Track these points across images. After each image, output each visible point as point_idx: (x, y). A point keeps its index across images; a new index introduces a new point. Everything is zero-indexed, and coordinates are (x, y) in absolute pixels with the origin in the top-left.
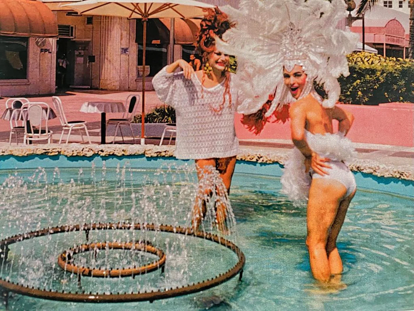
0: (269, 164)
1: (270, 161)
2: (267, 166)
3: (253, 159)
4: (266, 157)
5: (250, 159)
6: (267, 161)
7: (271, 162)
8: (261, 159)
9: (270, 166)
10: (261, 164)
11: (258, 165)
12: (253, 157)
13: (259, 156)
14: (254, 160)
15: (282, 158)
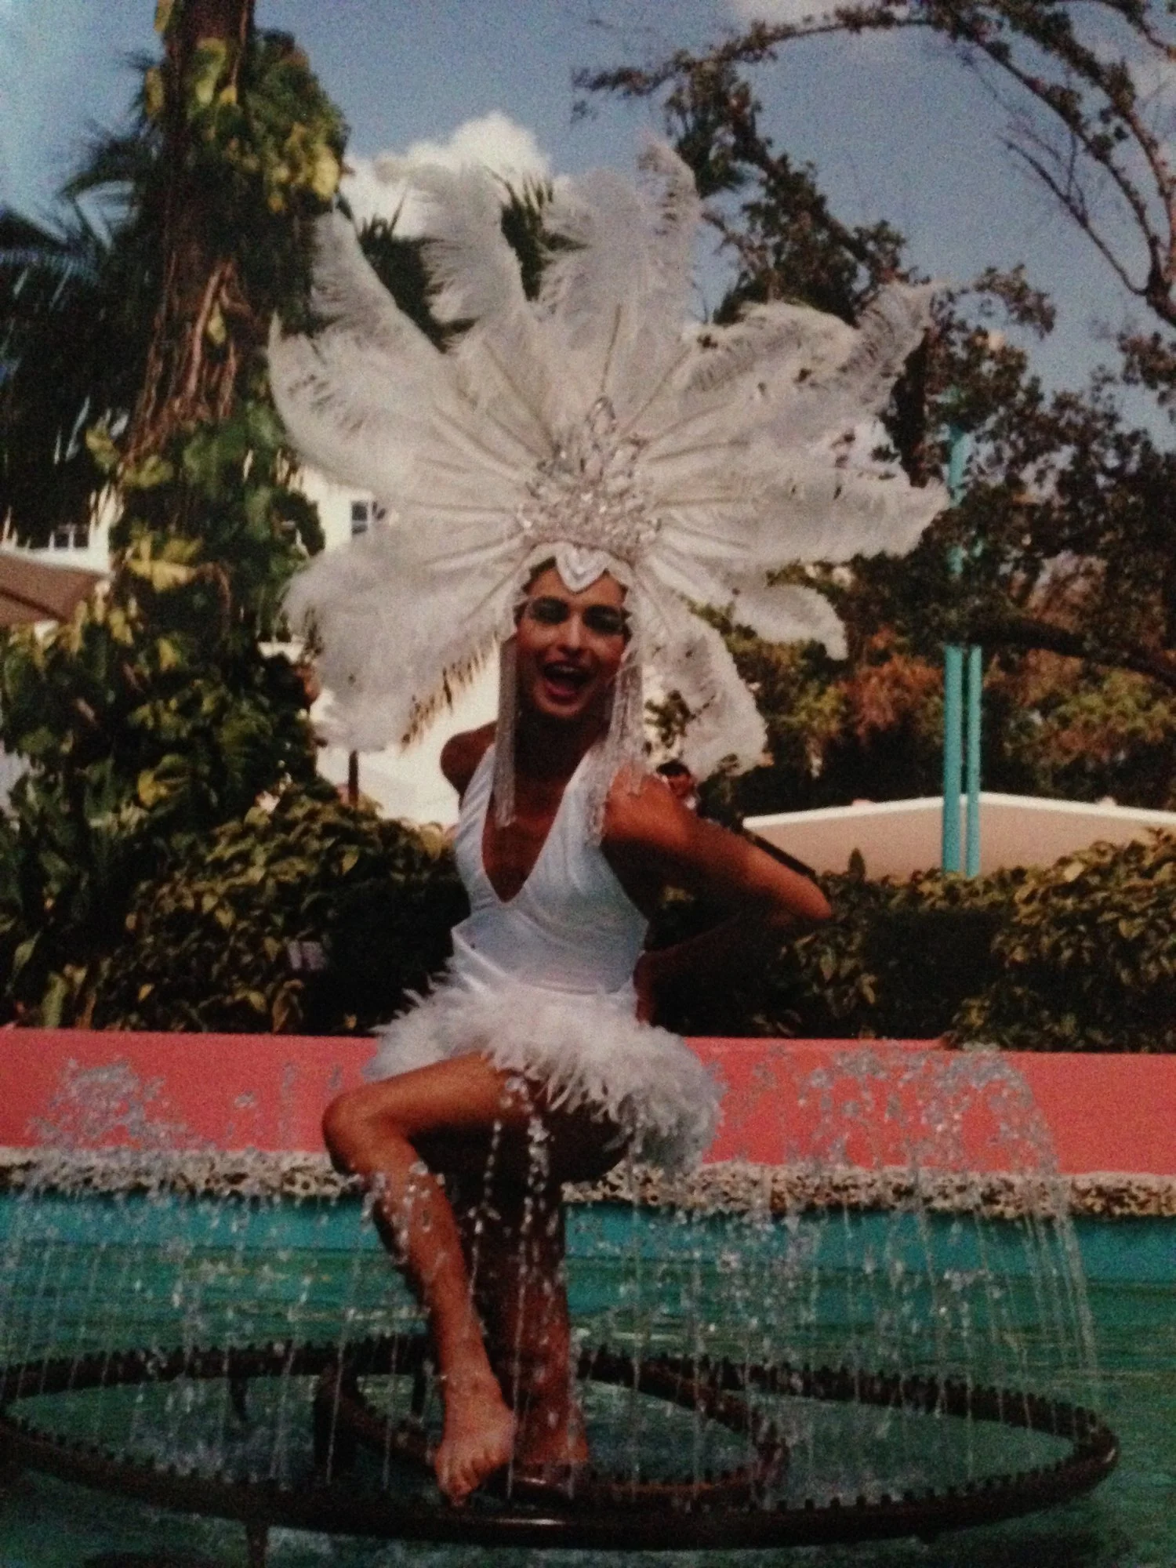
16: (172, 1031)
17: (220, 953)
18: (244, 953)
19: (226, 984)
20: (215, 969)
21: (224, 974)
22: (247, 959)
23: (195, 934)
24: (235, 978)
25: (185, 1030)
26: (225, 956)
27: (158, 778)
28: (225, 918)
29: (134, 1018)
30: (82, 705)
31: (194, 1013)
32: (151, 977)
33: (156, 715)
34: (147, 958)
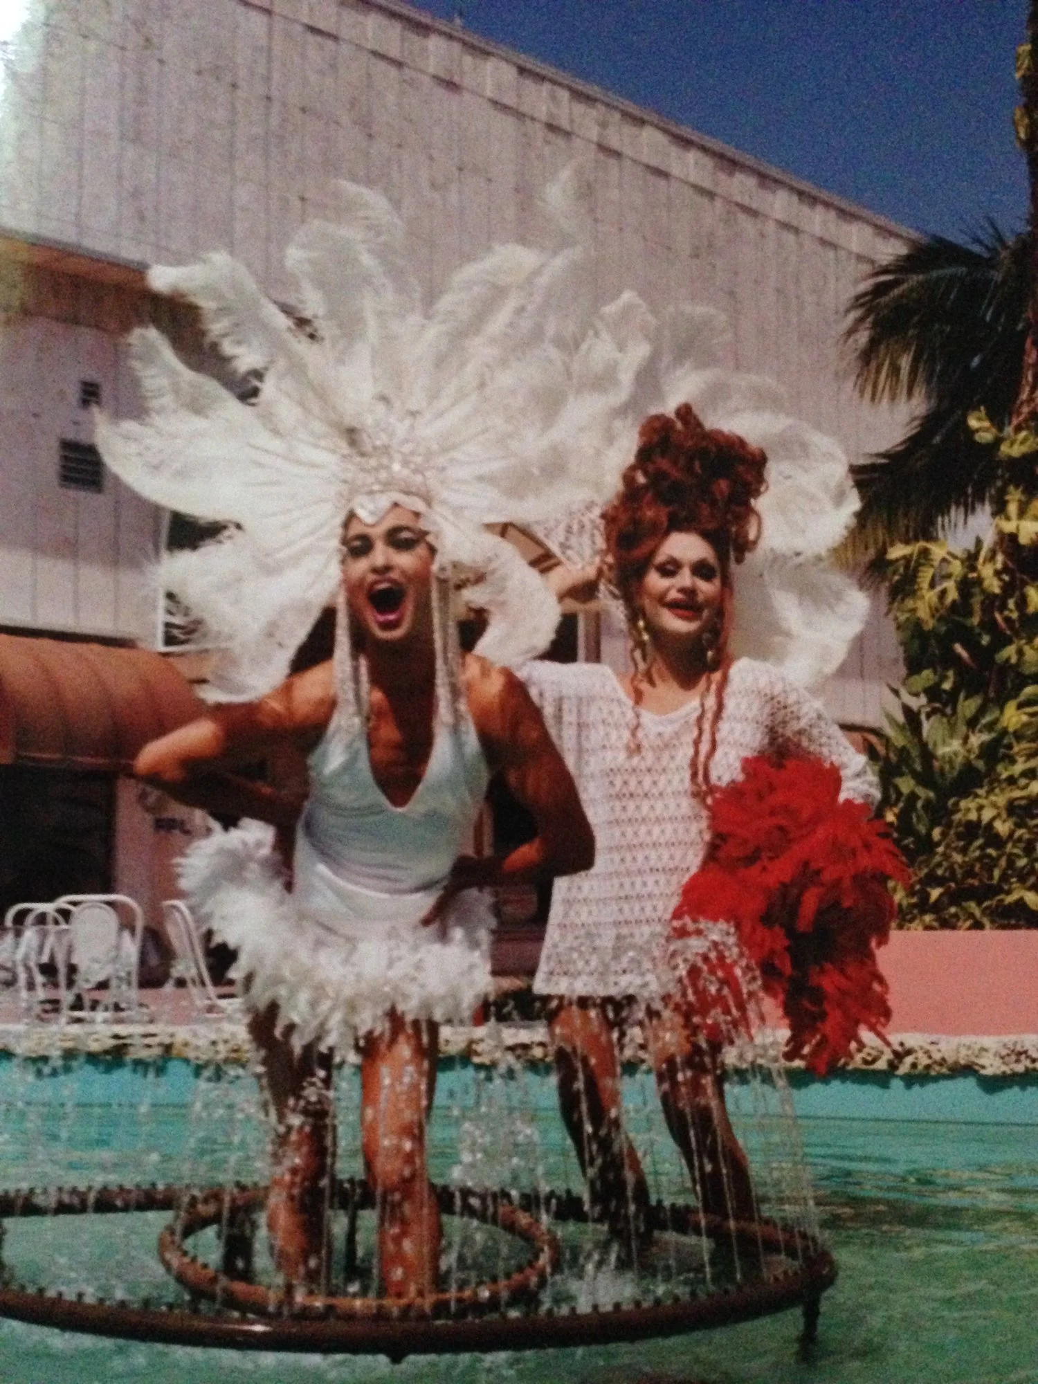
0: (940, 1077)
1: (941, 1065)
2: (931, 1087)
3: (874, 1061)
4: (927, 1052)
5: (866, 1062)
6: (928, 1067)
7: (944, 1070)
8: (909, 1060)
9: (943, 1084)
10: (911, 1080)
11: (897, 1084)
12: (874, 1053)
13: (899, 1049)
14: (881, 1065)
15: (985, 1050)
16: (960, 928)
17: (999, 857)
18: (1019, 856)
19: (1006, 887)
20: (997, 873)
21: (1004, 877)
22: (1022, 862)
23: (979, 842)
24: (1014, 880)
25: (970, 928)
26: (1003, 862)
27: (1020, 706)
28: (1002, 827)
29: (928, 918)
30: (958, 648)
31: (977, 912)
32: (939, 882)
33: (1020, 653)
34: (939, 865)
